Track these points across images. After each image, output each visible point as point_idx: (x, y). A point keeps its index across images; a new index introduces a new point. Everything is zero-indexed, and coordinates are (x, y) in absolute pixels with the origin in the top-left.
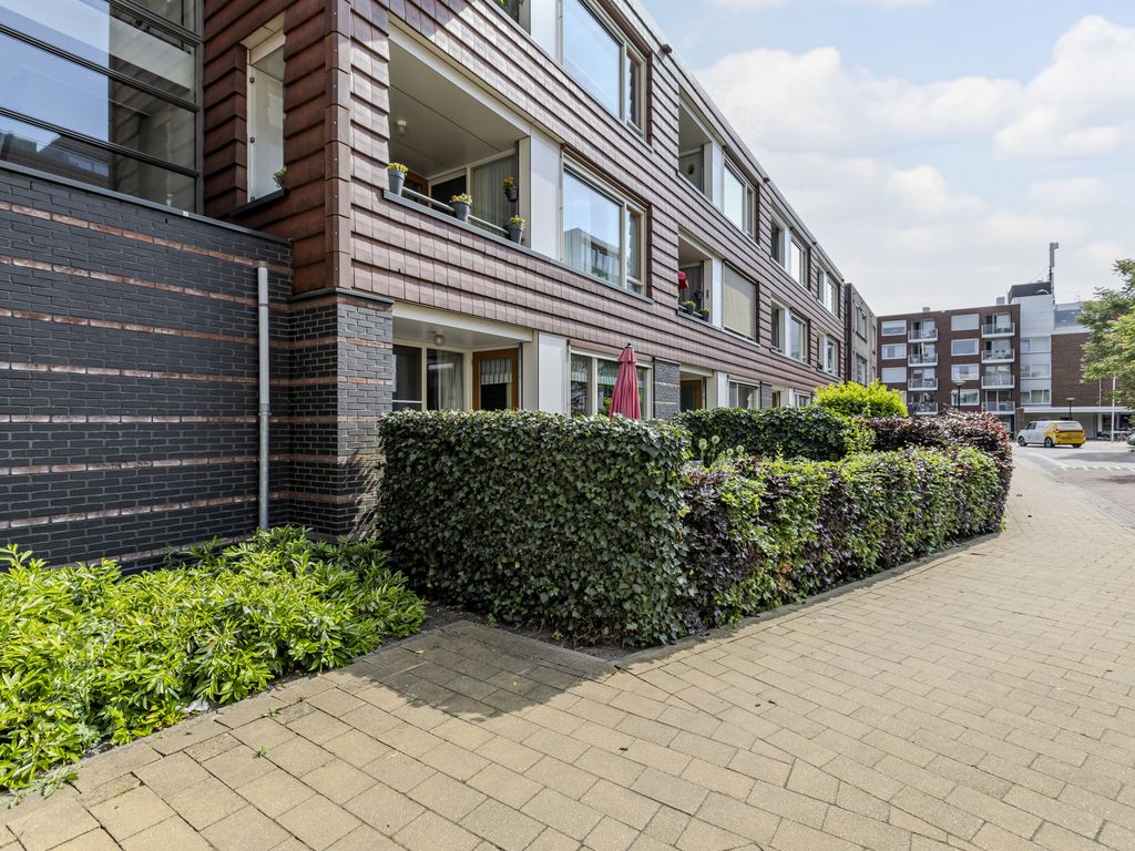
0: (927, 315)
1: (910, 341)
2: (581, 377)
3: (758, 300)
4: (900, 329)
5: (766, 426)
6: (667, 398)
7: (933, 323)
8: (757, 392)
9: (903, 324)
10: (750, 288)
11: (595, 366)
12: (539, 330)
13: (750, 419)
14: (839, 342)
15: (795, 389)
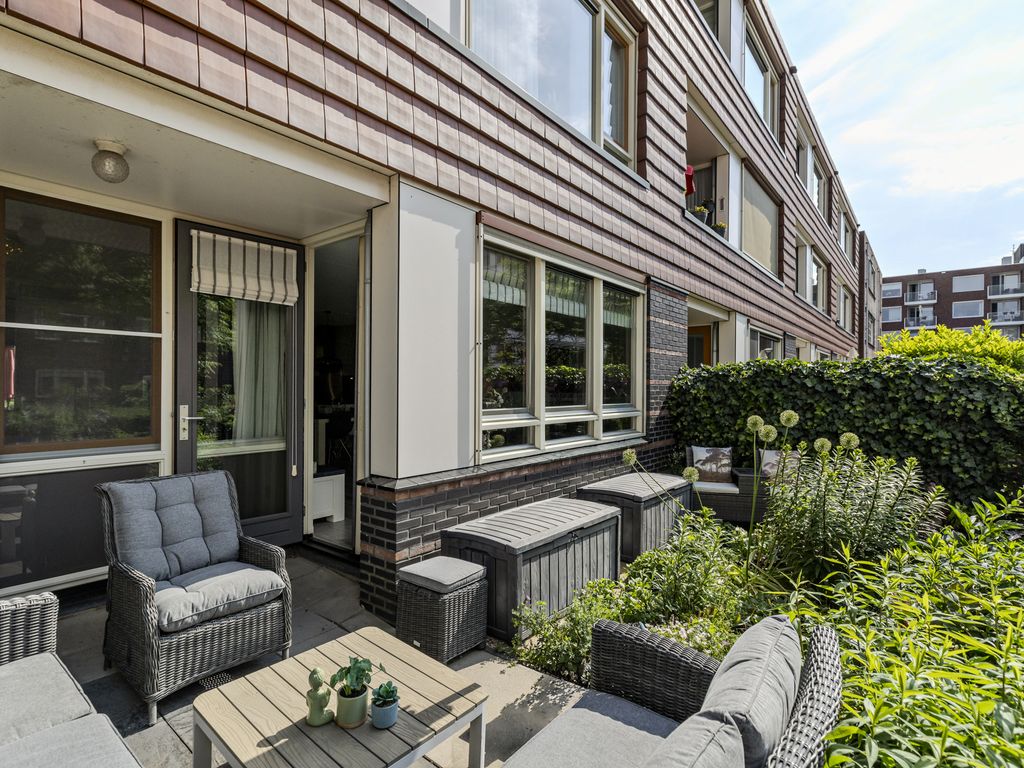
0: (923, 277)
1: (906, 304)
2: (511, 296)
3: (781, 226)
4: (895, 291)
5: (853, 391)
6: (668, 344)
7: (932, 285)
8: (779, 346)
9: (898, 286)
10: (771, 207)
11: (541, 273)
12: (400, 174)
13: (820, 377)
14: (853, 296)
15: (816, 345)
